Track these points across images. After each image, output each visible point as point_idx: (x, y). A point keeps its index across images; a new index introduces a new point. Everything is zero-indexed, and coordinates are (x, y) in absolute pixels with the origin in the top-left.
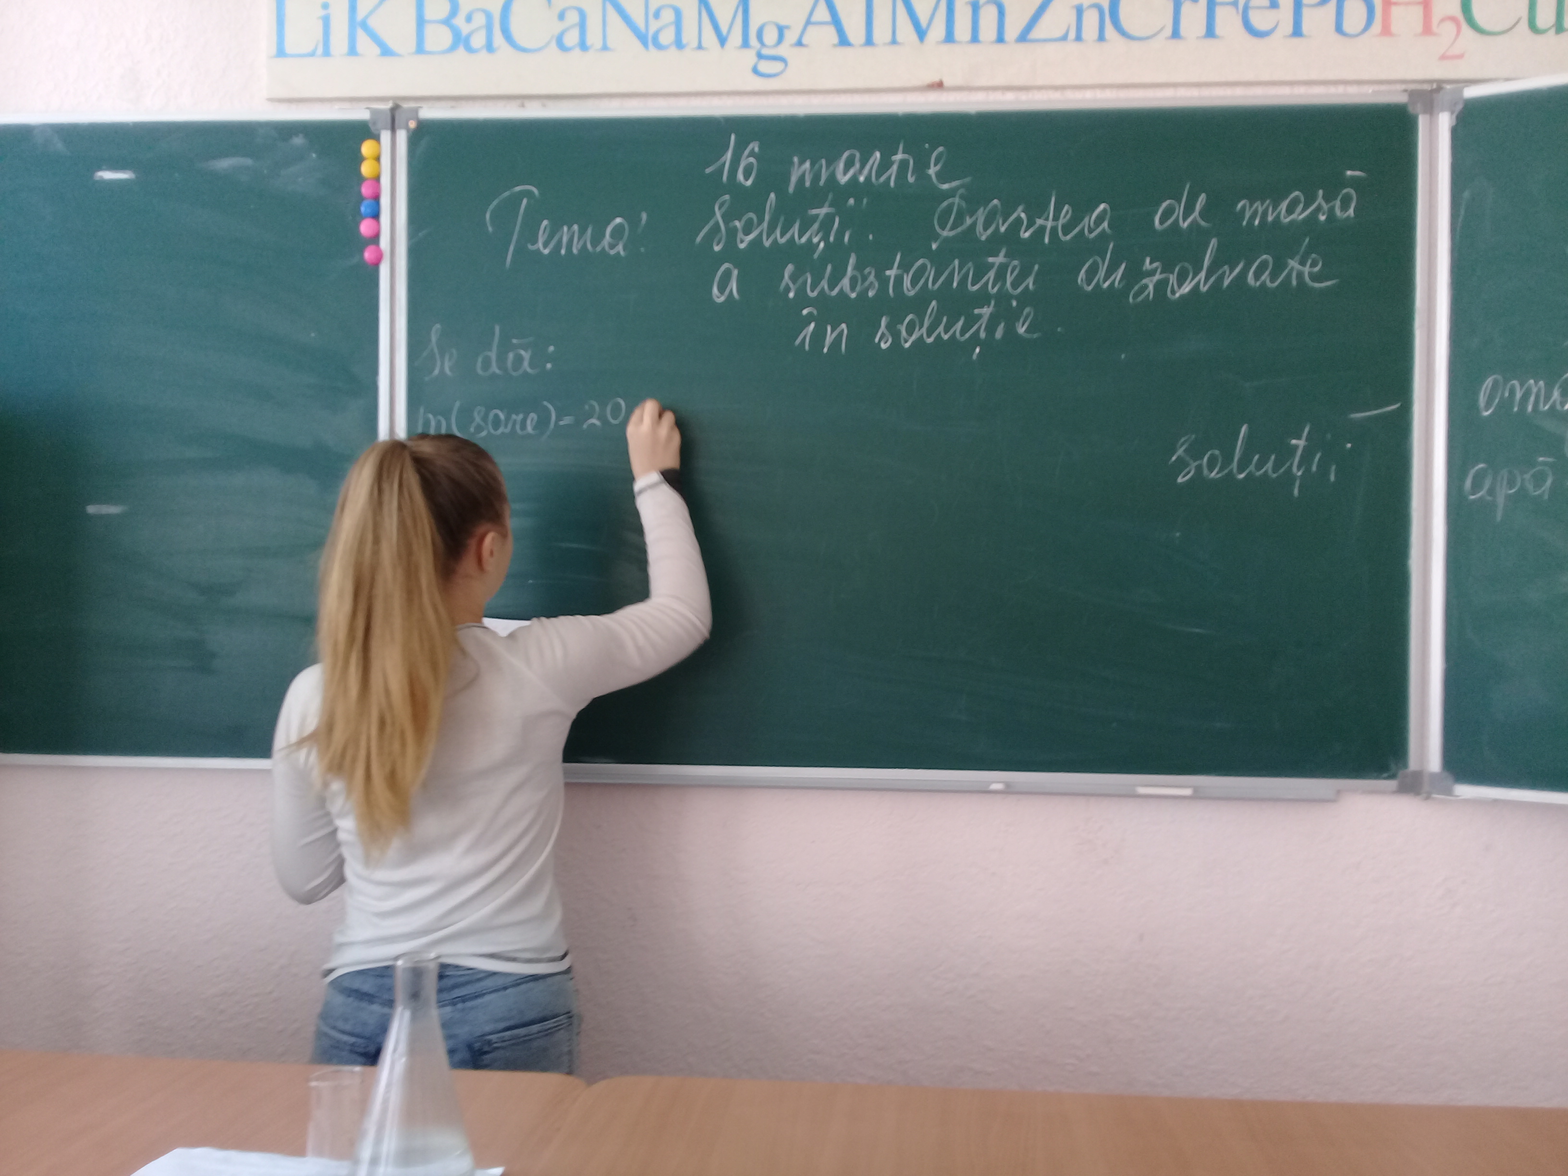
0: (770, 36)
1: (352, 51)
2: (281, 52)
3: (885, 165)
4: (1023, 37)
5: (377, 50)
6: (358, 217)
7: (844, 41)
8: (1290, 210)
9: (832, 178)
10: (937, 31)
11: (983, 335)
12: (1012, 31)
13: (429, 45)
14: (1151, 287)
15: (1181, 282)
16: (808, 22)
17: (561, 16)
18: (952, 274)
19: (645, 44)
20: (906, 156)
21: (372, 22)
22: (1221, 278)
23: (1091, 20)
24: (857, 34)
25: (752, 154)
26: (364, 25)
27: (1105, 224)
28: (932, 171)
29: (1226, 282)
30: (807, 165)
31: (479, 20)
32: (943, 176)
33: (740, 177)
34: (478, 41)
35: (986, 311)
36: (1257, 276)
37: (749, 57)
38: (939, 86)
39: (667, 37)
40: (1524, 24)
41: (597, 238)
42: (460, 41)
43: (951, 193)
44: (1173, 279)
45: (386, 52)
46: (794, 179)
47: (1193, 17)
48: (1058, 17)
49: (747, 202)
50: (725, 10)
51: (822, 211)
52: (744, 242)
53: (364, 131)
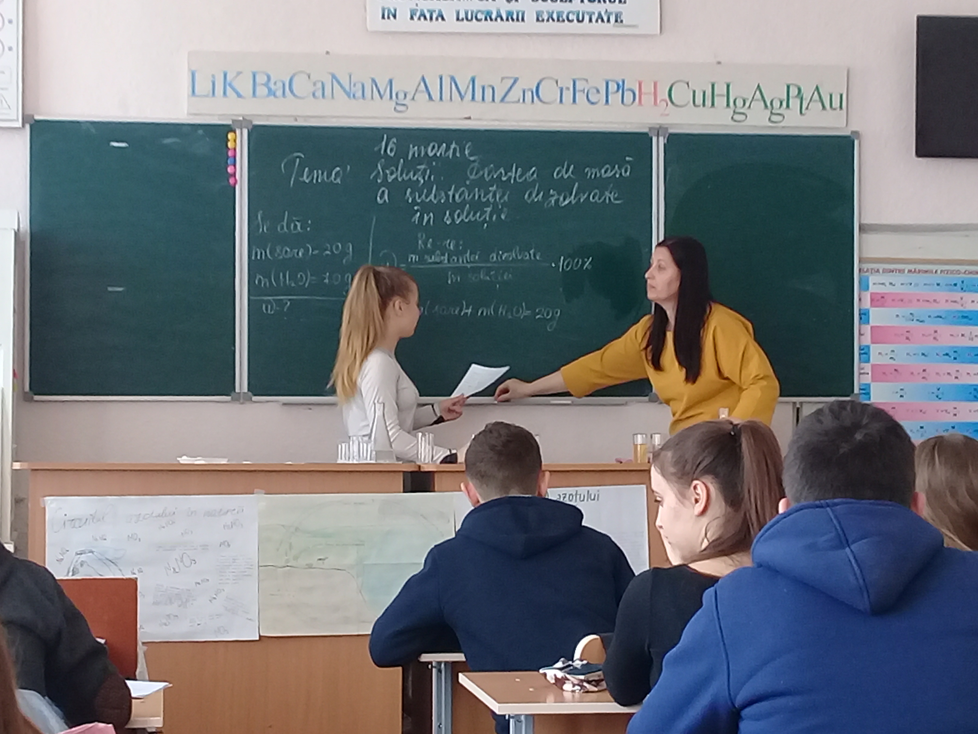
0: (401, 96)
1: (225, 95)
2: (193, 95)
4: (503, 100)
5: (236, 95)
6: (227, 166)
7: (431, 99)
8: (606, 172)
9: (426, 153)
10: (469, 96)
11: (487, 219)
13: (258, 93)
14: (553, 202)
15: (564, 200)
16: (416, 91)
17: (315, 84)
18: (474, 195)
19: (349, 97)
20: (456, 146)
21: (234, 84)
22: (580, 199)
23: (528, 95)
24: (436, 95)
25: (394, 143)
26: (230, 85)
27: (535, 176)
28: (467, 152)
29: (582, 200)
30: (416, 148)
31: (280, 85)
32: (471, 155)
33: (389, 152)
34: (279, 93)
35: (489, 209)
36: (593, 198)
37: (392, 104)
38: (469, 118)
39: (359, 94)
40: (691, 103)
41: (329, 176)
42: (271, 93)
43: (474, 161)
44: (561, 199)
46: (411, 154)
47: (568, 96)
48: (516, 93)
49: (391, 162)
50: (383, 85)
51: (422, 167)
52: (390, 179)
53: (229, 129)
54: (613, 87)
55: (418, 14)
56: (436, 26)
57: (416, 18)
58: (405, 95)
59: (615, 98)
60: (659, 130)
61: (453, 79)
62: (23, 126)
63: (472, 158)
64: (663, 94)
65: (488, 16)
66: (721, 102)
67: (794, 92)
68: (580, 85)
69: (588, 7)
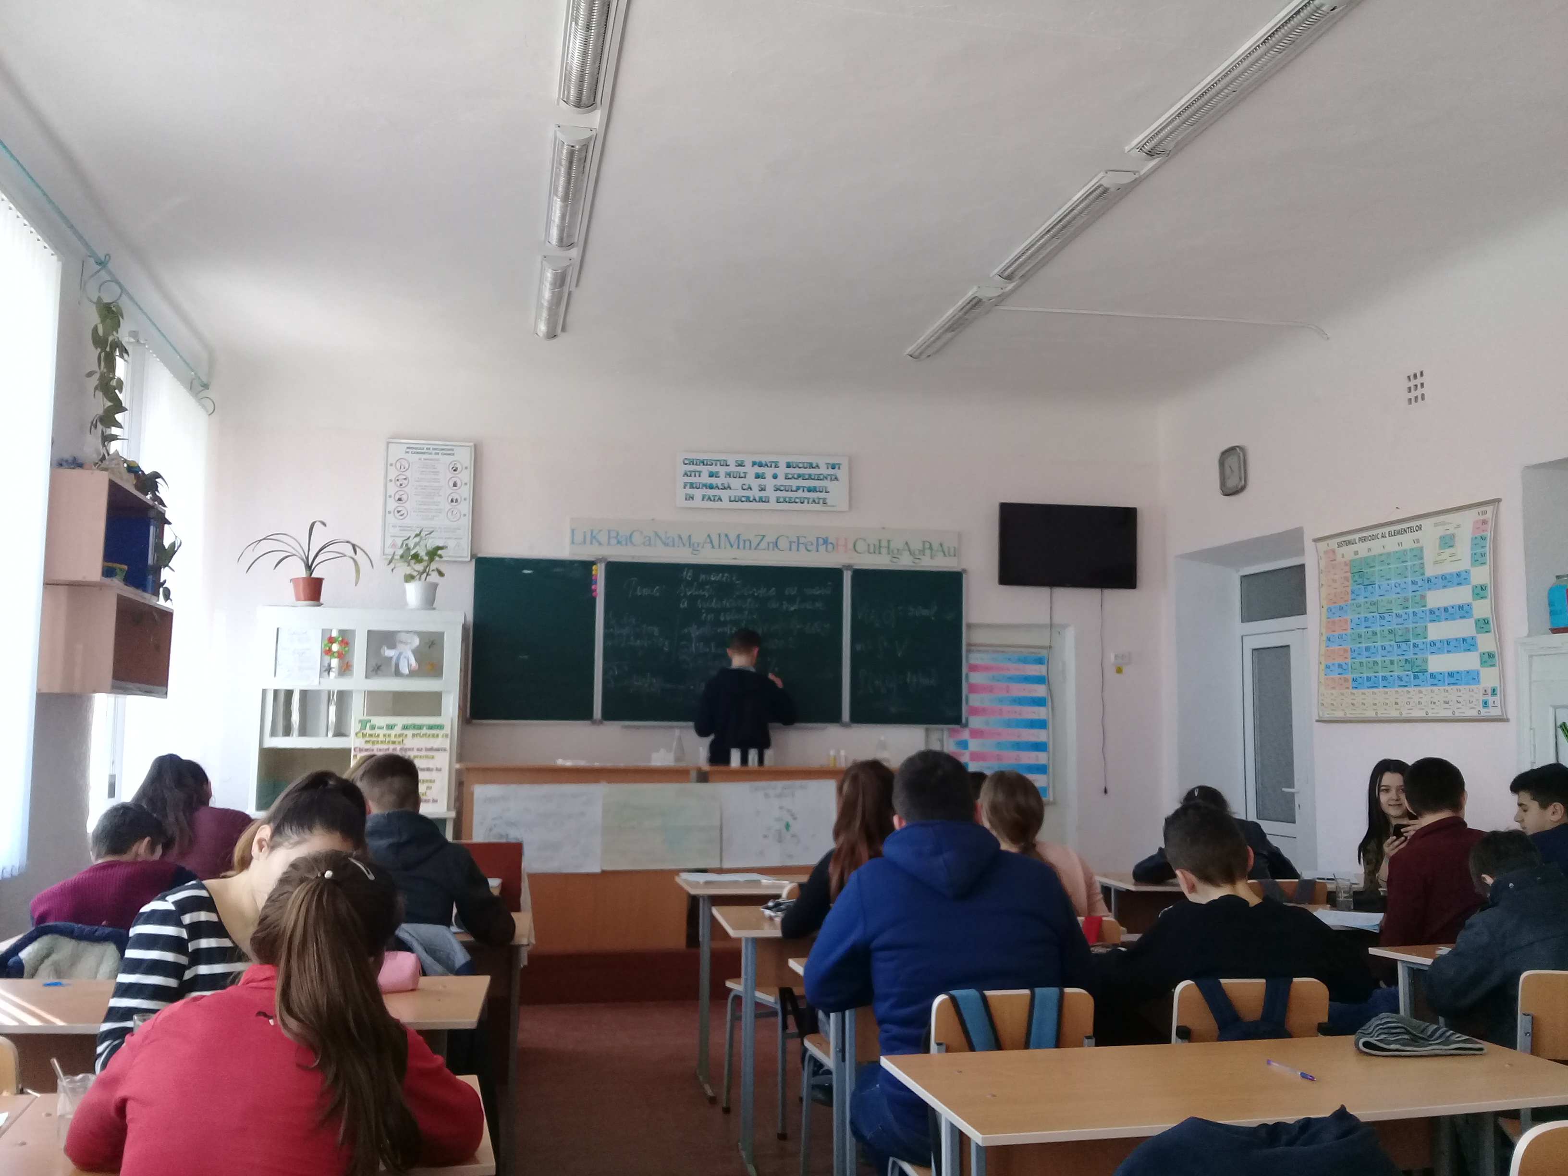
0: (696, 545)
1: (591, 543)
2: (573, 543)
3: (723, 576)
4: (755, 549)
5: (598, 544)
6: (592, 585)
7: (713, 547)
9: (710, 579)
10: (735, 546)
12: (753, 546)
13: (611, 542)
14: (786, 608)
15: (792, 607)
16: (705, 542)
17: (645, 538)
18: (738, 603)
19: (665, 544)
20: (728, 575)
21: (597, 536)
22: (800, 606)
23: (771, 545)
24: (716, 545)
25: (691, 572)
26: (594, 537)
27: (774, 593)
28: (734, 579)
29: (802, 608)
30: (704, 576)
31: (624, 537)
32: (736, 580)
33: (688, 578)
34: (624, 542)
35: (746, 612)
36: (809, 606)
37: (690, 550)
38: (735, 559)
39: (671, 544)
40: (867, 551)
41: (652, 591)
42: (619, 542)
43: (738, 584)
44: (789, 606)
45: (600, 544)
46: (701, 579)
47: (794, 546)
48: (763, 545)
49: (689, 584)
50: (685, 538)
51: (708, 587)
52: (689, 593)
53: (593, 563)
54: (821, 541)
55: (707, 497)
56: (718, 505)
57: (705, 500)
58: (698, 545)
59: (822, 548)
60: (848, 567)
61: (726, 535)
62: (471, 560)
63: (737, 582)
64: (851, 546)
65: (748, 500)
66: (884, 551)
67: (927, 545)
68: (802, 540)
69: (807, 495)
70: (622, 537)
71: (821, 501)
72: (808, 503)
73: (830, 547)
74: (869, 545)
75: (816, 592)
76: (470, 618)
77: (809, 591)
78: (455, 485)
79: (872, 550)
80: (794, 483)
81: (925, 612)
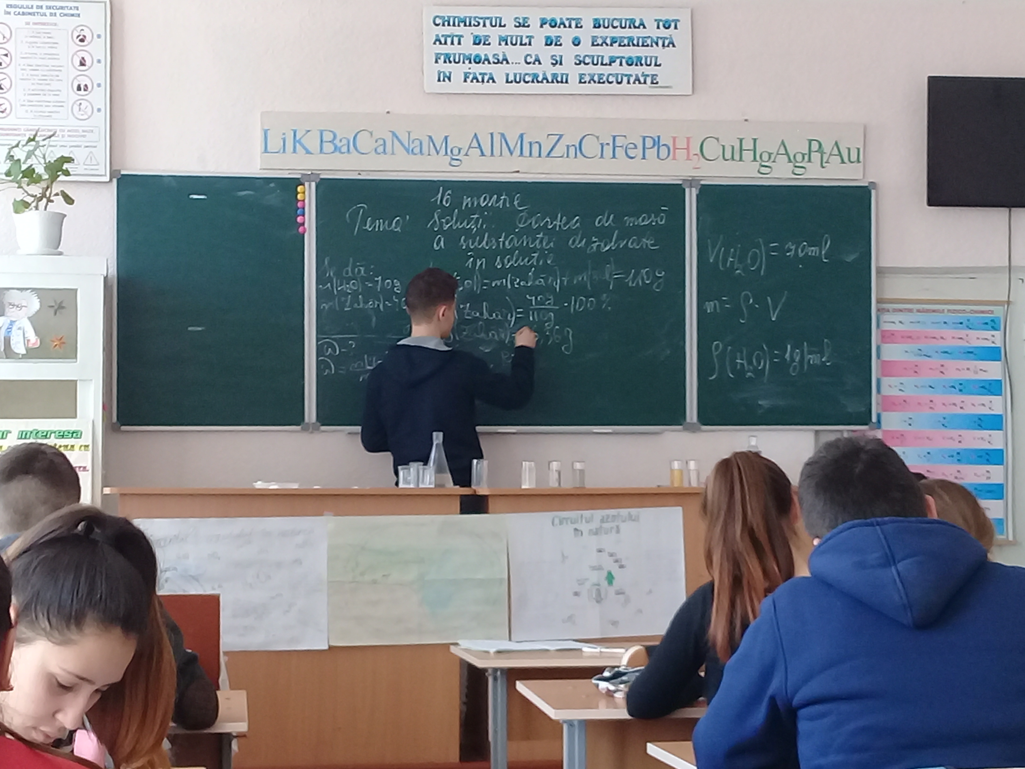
0: (456, 151)
1: (294, 151)
2: (266, 151)
3: (498, 200)
4: (548, 155)
5: (304, 152)
6: (296, 216)
8: (643, 221)
9: (479, 204)
10: (518, 151)
12: (544, 153)
13: (325, 150)
14: (595, 248)
15: (605, 246)
16: (470, 147)
17: (377, 141)
18: (523, 242)
19: (408, 152)
20: (506, 197)
21: (303, 141)
22: (619, 245)
23: (572, 150)
24: (487, 152)
25: (449, 195)
26: (299, 142)
27: (578, 224)
28: (516, 203)
29: (621, 246)
30: (469, 199)
31: (344, 142)
32: (519, 205)
33: (444, 203)
34: (344, 149)
35: (536, 255)
36: (632, 244)
38: (518, 172)
39: (417, 150)
40: (721, 157)
41: (390, 224)
42: (337, 149)
43: (522, 211)
44: (602, 245)
45: (308, 152)
46: (464, 204)
47: (608, 151)
48: (560, 150)
49: (447, 212)
50: (438, 143)
51: (475, 216)
52: (446, 227)
53: (298, 182)
54: (649, 143)
55: (471, 77)
56: (488, 88)
57: (469, 80)
58: (460, 151)
59: (651, 153)
60: (692, 182)
61: (503, 135)
62: (111, 180)
63: (520, 209)
64: (695, 149)
65: (535, 79)
66: (748, 156)
67: (815, 146)
68: (619, 142)
69: (626, 69)
70: (341, 141)
71: (649, 80)
72: (629, 82)
73: (663, 151)
74: (723, 146)
75: (643, 222)
76: (113, 271)
77: (629, 221)
78: (82, 64)
79: (728, 155)
80: (607, 52)
81: (813, 251)
